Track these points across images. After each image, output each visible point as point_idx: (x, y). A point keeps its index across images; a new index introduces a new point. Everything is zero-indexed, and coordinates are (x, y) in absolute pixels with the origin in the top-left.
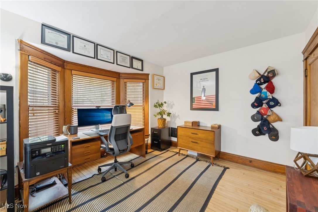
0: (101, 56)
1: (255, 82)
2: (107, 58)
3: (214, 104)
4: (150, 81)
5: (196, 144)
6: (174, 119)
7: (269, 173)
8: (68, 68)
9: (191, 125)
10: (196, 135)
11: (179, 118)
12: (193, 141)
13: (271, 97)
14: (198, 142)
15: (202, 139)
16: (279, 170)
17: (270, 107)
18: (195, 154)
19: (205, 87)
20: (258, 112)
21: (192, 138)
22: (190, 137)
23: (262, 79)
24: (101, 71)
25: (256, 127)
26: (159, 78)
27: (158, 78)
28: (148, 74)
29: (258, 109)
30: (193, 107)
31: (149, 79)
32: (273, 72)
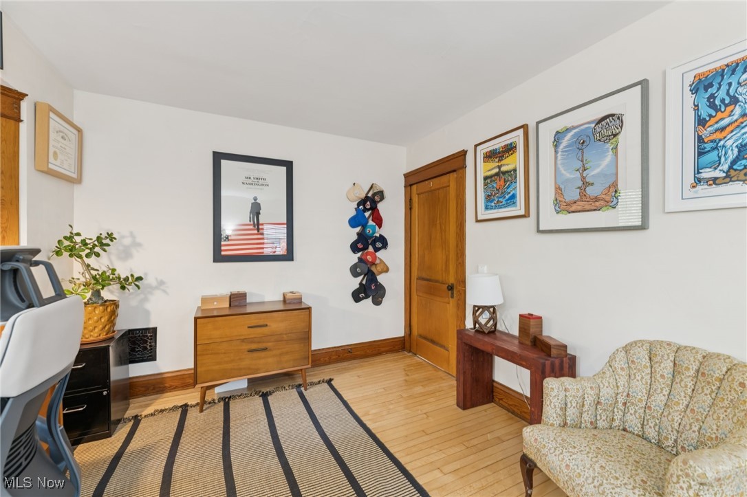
1: (356, 207)
3: (284, 244)
4: (25, 129)
5: (262, 354)
6: (142, 296)
7: (371, 359)
9: (228, 306)
10: (265, 328)
11: (165, 291)
12: (254, 346)
13: (378, 235)
14: (269, 345)
15: (281, 334)
16: (383, 349)
17: (377, 250)
18: (241, 384)
19: (257, 201)
20: (360, 259)
21: (252, 341)
22: (243, 341)
23: (368, 203)
25: (358, 286)
26: (65, 131)
27: (62, 129)
28: (21, 96)
29: (359, 254)
30: (223, 253)
31: (18, 120)
32: (380, 194)
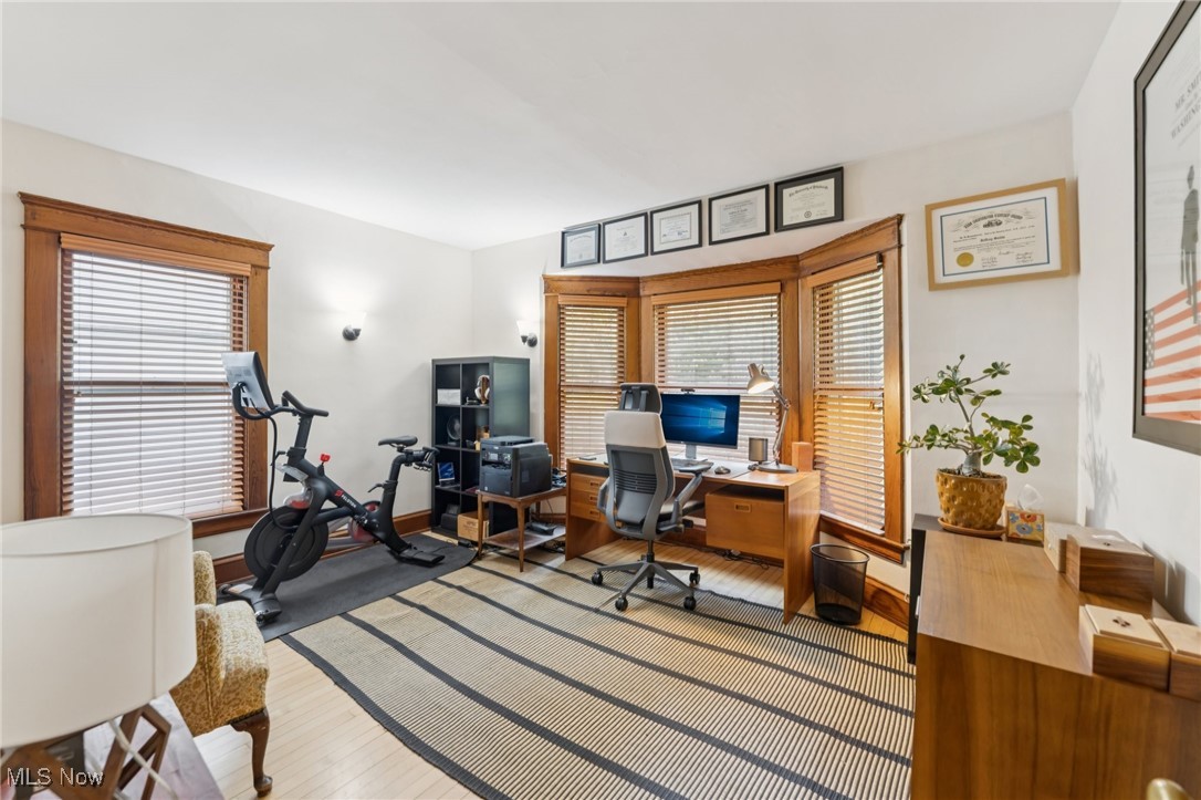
0: (663, 239)
2: (679, 237)
8: (647, 292)
24: (725, 274)
26: (1000, 210)
27: (986, 213)
28: (896, 220)
31: (899, 247)
